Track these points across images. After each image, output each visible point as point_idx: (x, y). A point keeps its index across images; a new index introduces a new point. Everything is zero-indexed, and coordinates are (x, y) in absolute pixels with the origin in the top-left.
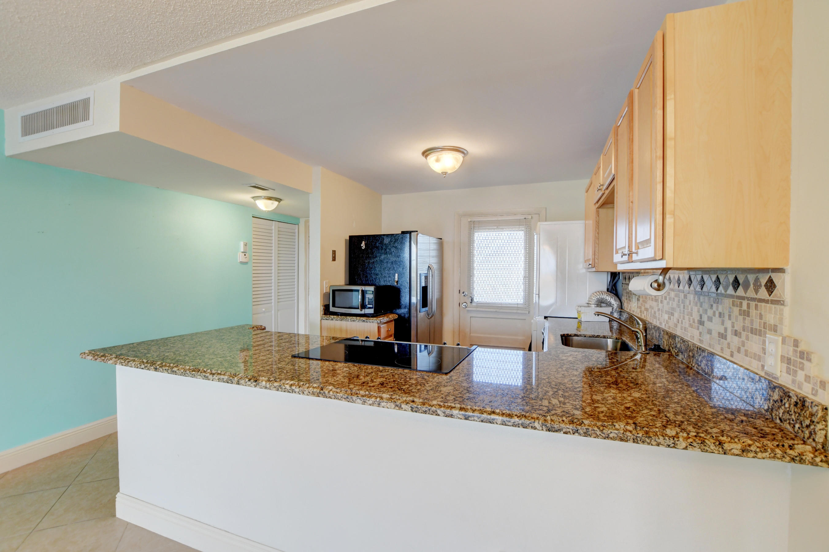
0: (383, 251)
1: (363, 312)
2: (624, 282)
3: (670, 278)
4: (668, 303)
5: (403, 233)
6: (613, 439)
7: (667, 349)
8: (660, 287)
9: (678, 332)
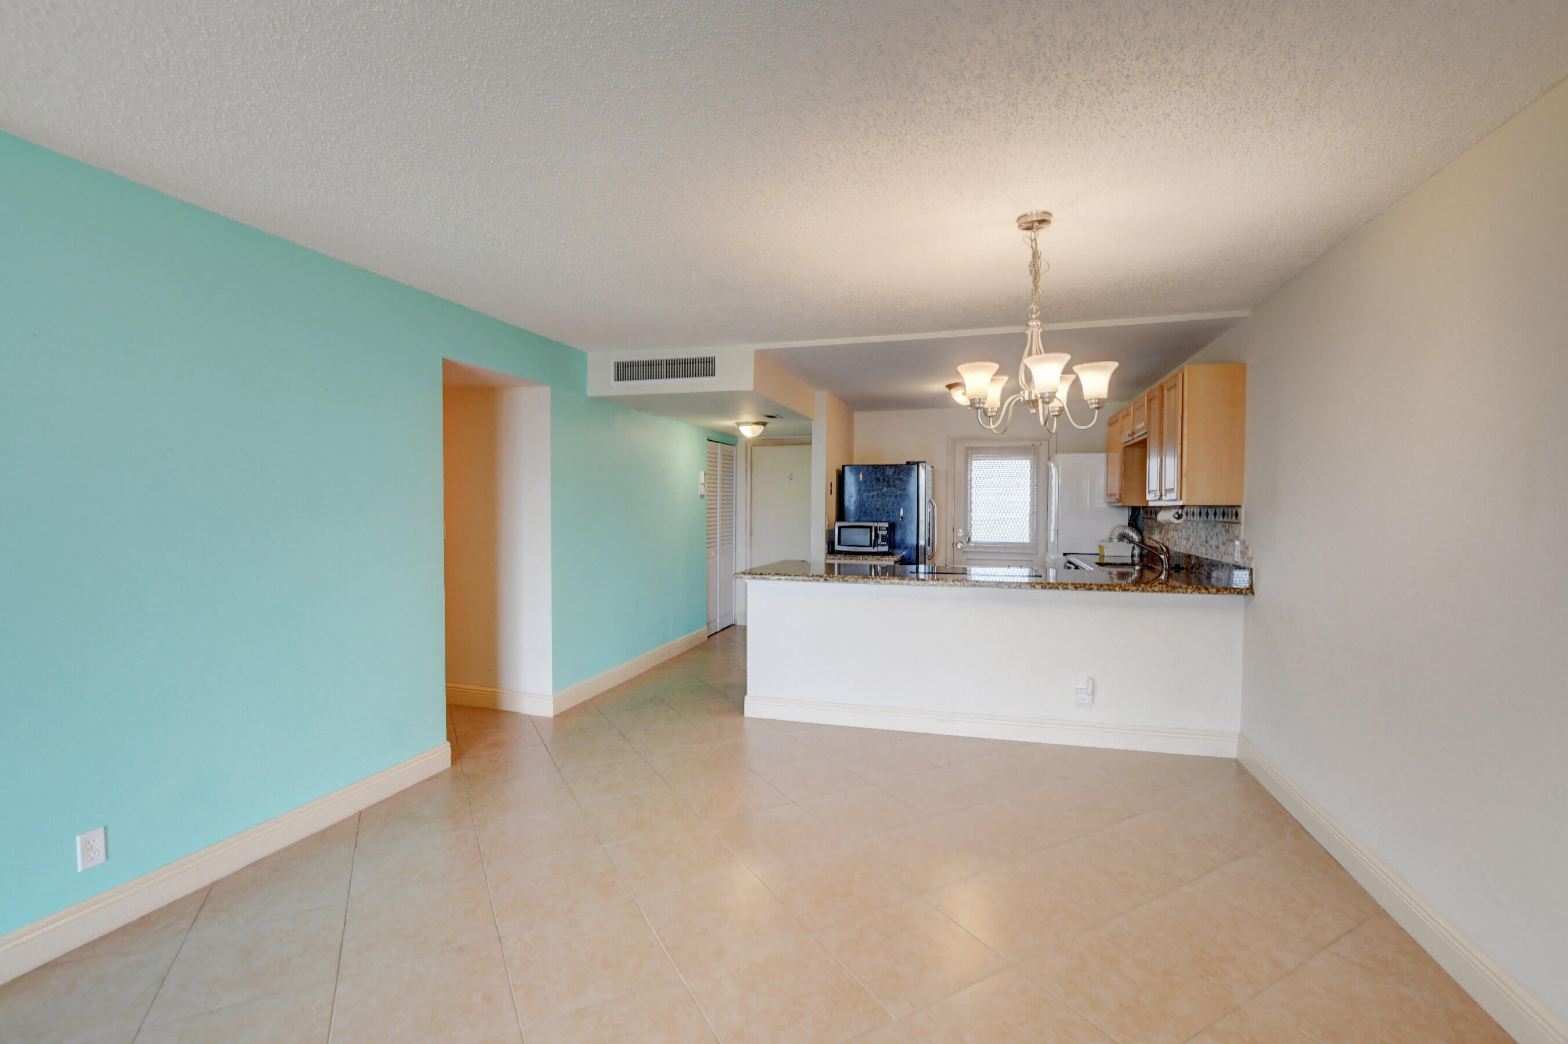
0: (885, 484)
1: (876, 550)
2: (1145, 517)
3: (1187, 512)
4: (1186, 531)
5: (908, 463)
6: (1157, 592)
7: (1185, 567)
8: (1179, 517)
9: (1193, 552)
